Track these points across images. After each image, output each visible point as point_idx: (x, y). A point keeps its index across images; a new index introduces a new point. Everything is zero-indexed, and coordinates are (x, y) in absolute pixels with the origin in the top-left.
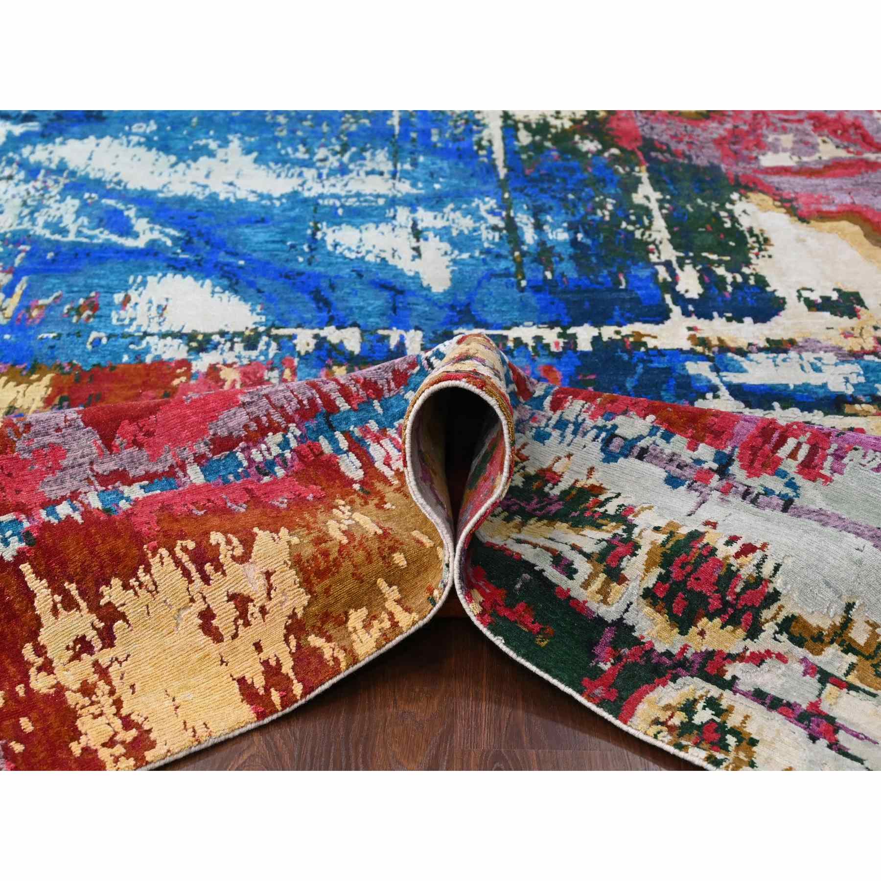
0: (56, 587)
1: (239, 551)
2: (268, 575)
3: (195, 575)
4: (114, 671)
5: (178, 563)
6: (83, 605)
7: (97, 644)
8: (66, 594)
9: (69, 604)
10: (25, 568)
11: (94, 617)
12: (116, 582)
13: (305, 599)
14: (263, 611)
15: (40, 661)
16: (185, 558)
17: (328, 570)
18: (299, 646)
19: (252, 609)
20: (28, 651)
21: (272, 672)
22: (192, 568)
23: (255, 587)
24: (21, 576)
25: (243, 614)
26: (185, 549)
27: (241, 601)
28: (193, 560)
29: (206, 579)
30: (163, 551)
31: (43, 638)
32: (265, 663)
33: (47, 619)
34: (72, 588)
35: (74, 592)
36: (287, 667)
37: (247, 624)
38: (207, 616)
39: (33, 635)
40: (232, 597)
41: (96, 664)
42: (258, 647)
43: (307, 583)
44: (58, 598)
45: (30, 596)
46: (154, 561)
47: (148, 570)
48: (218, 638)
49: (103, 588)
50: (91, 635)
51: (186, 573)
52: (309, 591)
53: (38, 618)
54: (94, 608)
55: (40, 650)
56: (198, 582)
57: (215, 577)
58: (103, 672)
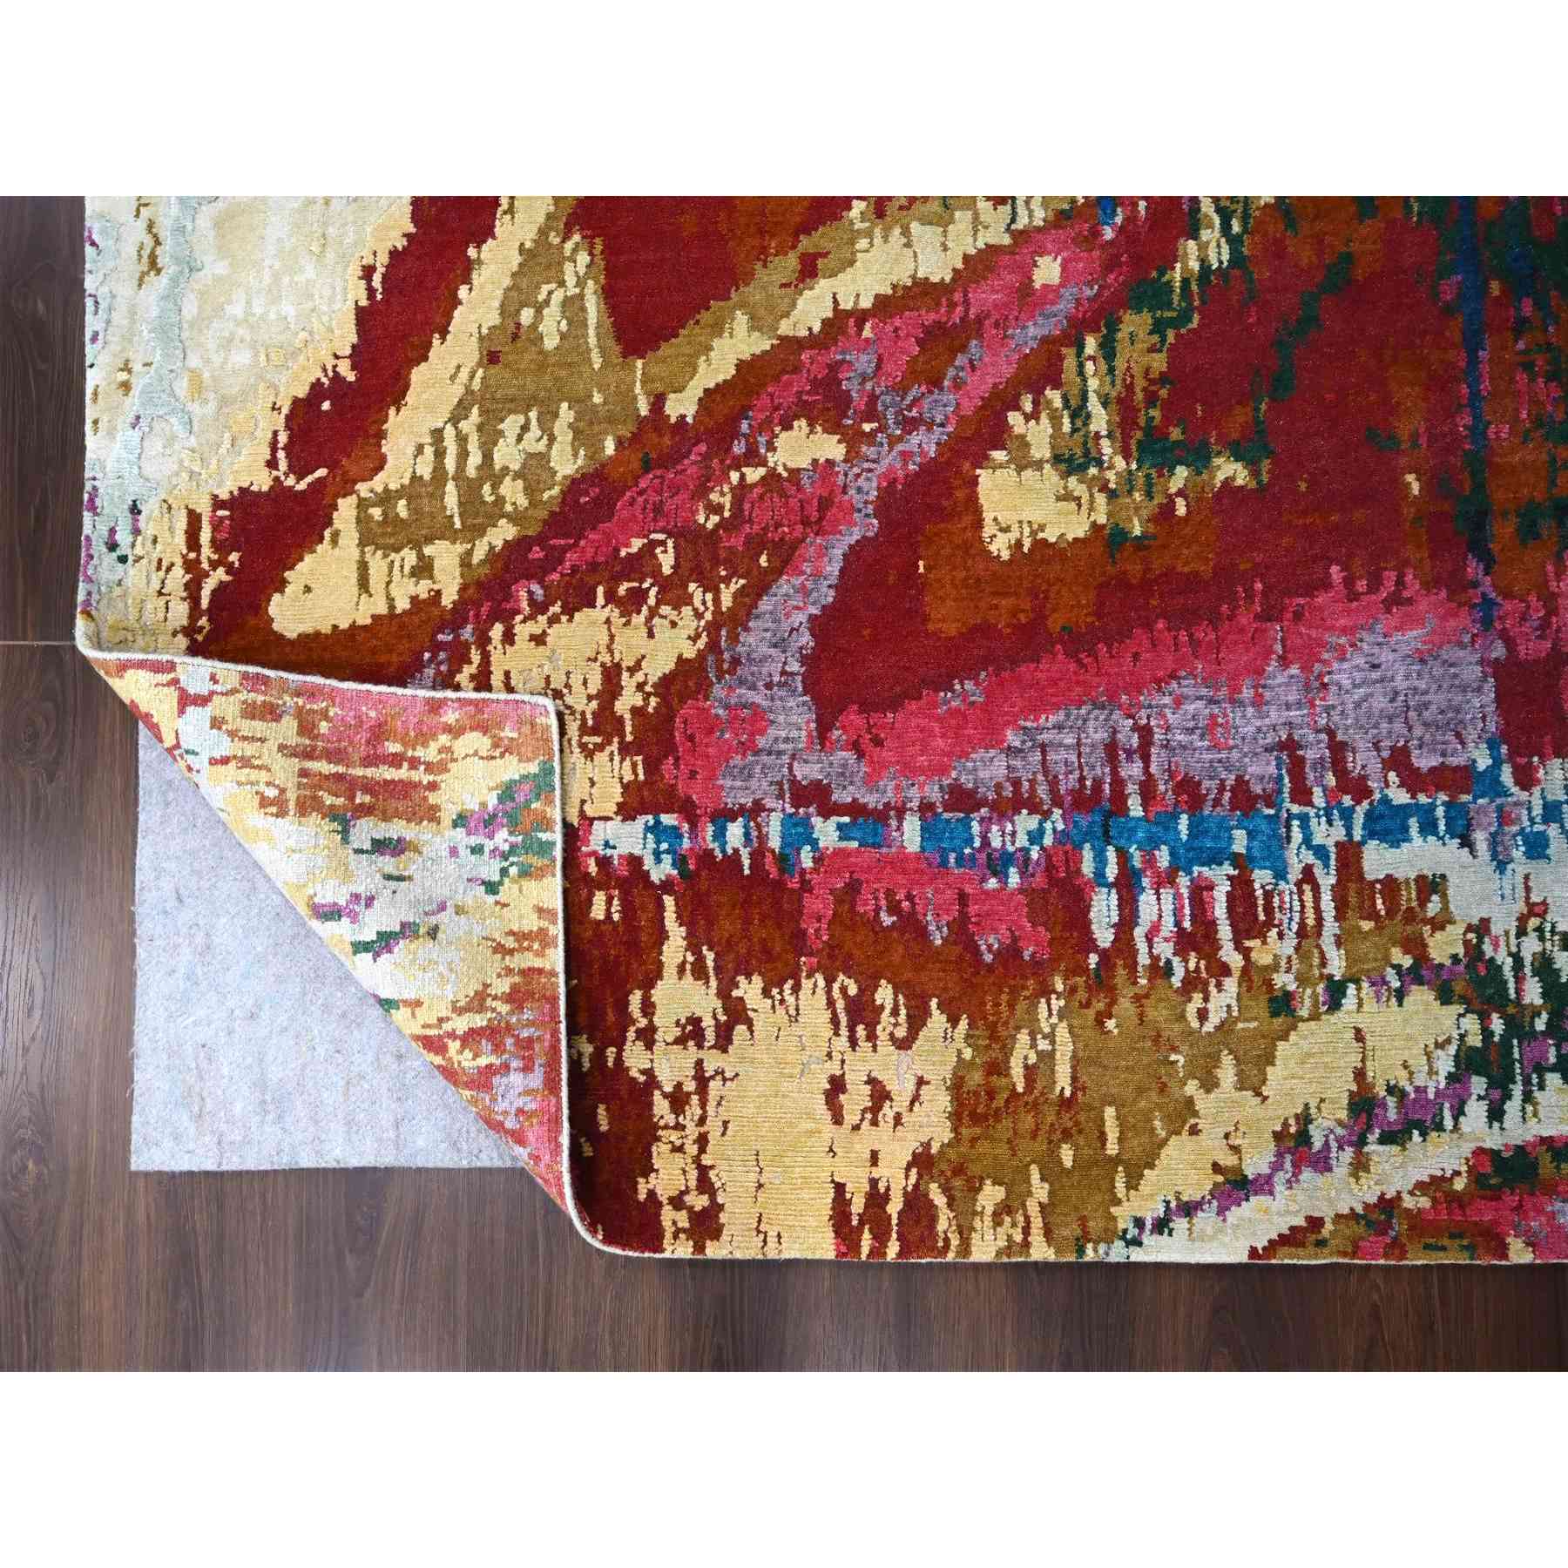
0: (693, 946)
1: (901, 1032)
2: (921, 1082)
3: (844, 1032)
4: (714, 1086)
5: (831, 1003)
6: (713, 983)
7: (710, 1036)
8: (700, 959)
9: (700, 972)
10: (669, 901)
11: (718, 1004)
12: (757, 981)
13: (947, 1136)
14: (898, 1120)
15: (643, 1023)
16: (840, 1005)
17: (985, 1117)
18: (916, 1186)
19: (888, 1111)
20: (636, 999)
21: (876, 1198)
22: (843, 1020)
23: (900, 1088)
24: (661, 907)
25: (875, 1109)
26: (843, 990)
27: (880, 1094)
28: (848, 1010)
29: (853, 1042)
30: (820, 979)
31: (657, 994)
32: (874, 1182)
33: (670, 971)
34: (710, 957)
35: (710, 963)
36: (894, 1207)
37: (875, 1123)
38: (837, 1086)
39: (648, 984)
40: (871, 1081)
41: (699, 1064)
42: (874, 1158)
43: (956, 1117)
44: (690, 958)
45: (662, 935)
46: (807, 984)
47: (796, 989)
48: (838, 1120)
49: (741, 979)
50: (708, 1022)
51: (835, 1021)
52: (955, 1130)
53: (660, 965)
54: (724, 994)
55: (648, 1008)
56: (842, 1042)
57: (865, 1045)
58: (702, 1081)
